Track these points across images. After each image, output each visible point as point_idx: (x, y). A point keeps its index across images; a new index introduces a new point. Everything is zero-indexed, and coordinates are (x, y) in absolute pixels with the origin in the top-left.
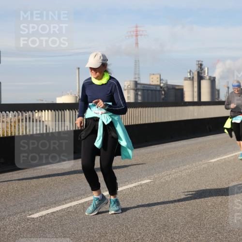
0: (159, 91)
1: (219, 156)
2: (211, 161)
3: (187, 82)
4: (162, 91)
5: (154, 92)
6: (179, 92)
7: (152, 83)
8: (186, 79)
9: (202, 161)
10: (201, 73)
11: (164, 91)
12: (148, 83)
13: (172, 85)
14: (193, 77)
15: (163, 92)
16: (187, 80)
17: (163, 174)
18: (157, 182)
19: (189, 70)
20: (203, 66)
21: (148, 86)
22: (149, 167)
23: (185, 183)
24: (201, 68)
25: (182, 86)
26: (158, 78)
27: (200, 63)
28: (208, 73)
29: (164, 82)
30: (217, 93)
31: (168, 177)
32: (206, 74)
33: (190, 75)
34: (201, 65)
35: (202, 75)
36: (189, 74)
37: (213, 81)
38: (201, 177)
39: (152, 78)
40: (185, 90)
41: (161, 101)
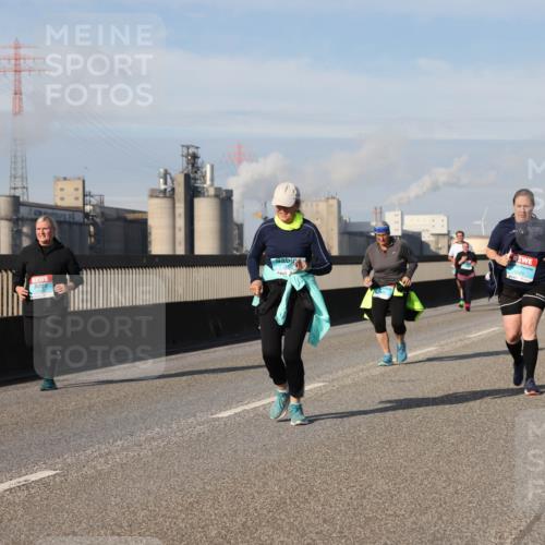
0: (81, 224)
1: (240, 402)
2: (220, 415)
3: (155, 201)
4: (88, 225)
5: (66, 226)
6: (136, 228)
7: (60, 203)
8: (154, 194)
9: (195, 416)
10: (195, 179)
11: (95, 224)
12: (50, 202)
13: (117, 210)
14: (173, 189)
15: (92, 229)
16: (157, 197)
17: (89, 452)
18: (73, 475)
19: (162, 170)
20: (199, 161)
21: (50, 211)
22: (50, 433)
23: (149, 477)
24: (193, 165)
25: (145, 212)
26: (77, 189)
27: (191, 151)
28: (212, 180)
29: (94, 201)
30: (236, 232)
31: (102, 460)
32: (208, 182)
33: (166, 183)
34: (195, 157)
35: (198, 184)
36: (162, 180)
37: (225, 200)
38: (192, 459)
39: (62, 189)
40: (150, 222)
41: (87, 252)
